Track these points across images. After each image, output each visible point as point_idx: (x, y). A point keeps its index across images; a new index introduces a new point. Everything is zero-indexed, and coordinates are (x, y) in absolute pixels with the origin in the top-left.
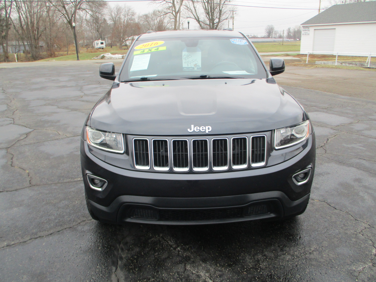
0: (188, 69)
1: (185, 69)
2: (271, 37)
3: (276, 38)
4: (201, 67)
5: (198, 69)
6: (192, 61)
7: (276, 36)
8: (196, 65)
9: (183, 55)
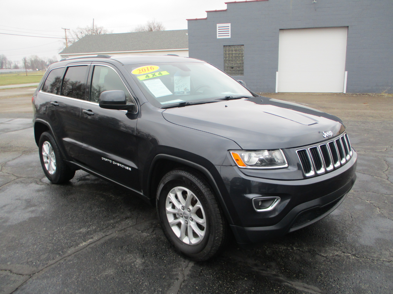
0: (179, 94)
1: (176, 94)
2: (4, 67)
3: (11, 69)
4: (190, 91)
5: (187, 93)
6: (183, 86)
7: (11, 67)
8: (186, 89)
9: (175, 80)
